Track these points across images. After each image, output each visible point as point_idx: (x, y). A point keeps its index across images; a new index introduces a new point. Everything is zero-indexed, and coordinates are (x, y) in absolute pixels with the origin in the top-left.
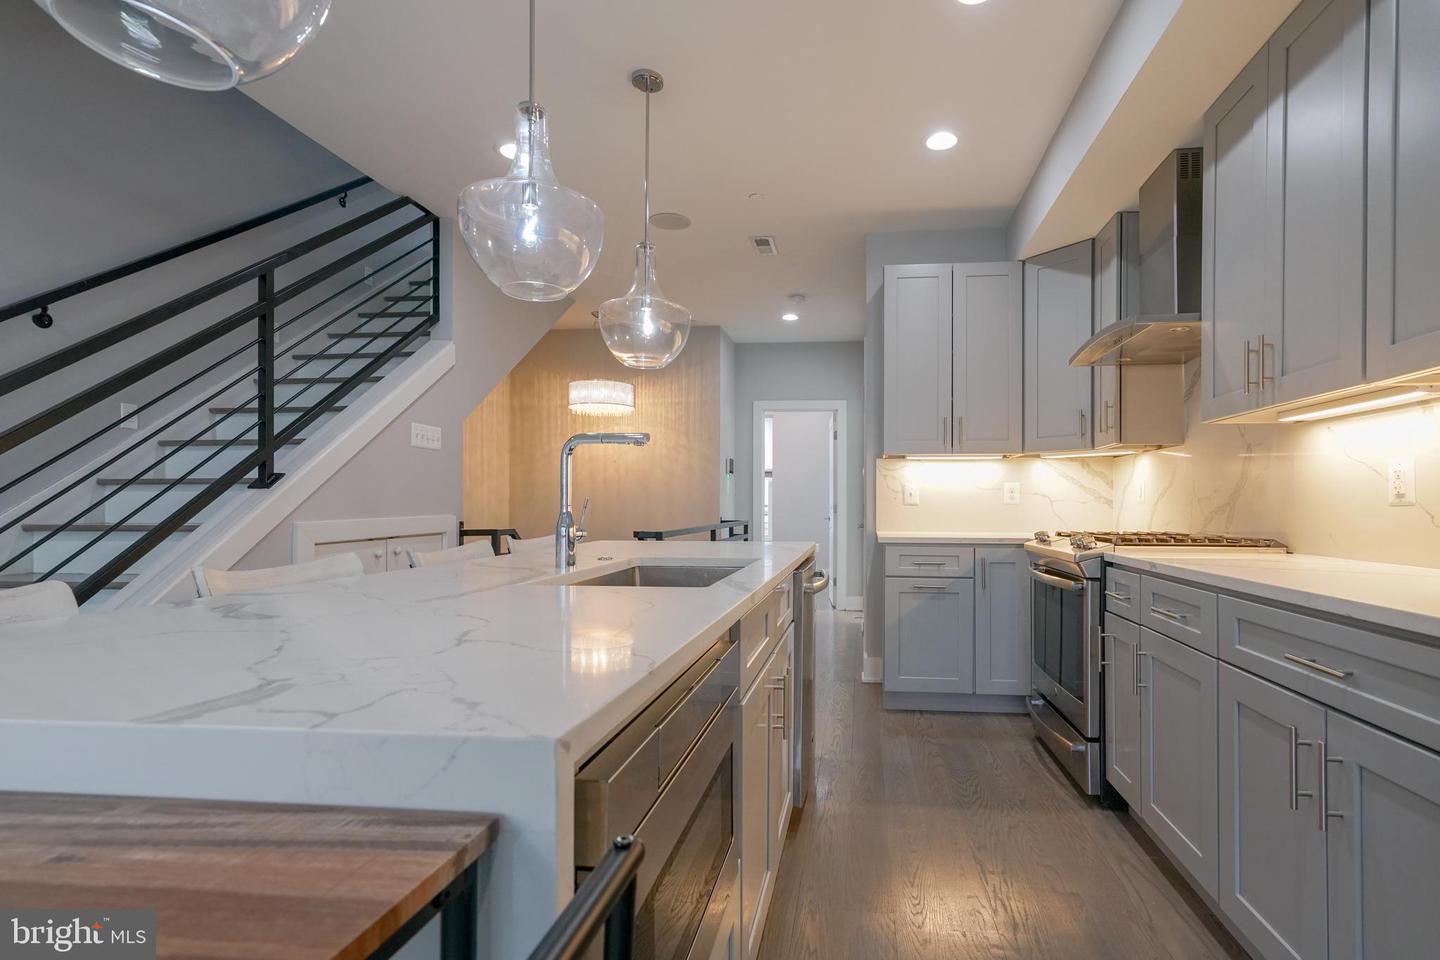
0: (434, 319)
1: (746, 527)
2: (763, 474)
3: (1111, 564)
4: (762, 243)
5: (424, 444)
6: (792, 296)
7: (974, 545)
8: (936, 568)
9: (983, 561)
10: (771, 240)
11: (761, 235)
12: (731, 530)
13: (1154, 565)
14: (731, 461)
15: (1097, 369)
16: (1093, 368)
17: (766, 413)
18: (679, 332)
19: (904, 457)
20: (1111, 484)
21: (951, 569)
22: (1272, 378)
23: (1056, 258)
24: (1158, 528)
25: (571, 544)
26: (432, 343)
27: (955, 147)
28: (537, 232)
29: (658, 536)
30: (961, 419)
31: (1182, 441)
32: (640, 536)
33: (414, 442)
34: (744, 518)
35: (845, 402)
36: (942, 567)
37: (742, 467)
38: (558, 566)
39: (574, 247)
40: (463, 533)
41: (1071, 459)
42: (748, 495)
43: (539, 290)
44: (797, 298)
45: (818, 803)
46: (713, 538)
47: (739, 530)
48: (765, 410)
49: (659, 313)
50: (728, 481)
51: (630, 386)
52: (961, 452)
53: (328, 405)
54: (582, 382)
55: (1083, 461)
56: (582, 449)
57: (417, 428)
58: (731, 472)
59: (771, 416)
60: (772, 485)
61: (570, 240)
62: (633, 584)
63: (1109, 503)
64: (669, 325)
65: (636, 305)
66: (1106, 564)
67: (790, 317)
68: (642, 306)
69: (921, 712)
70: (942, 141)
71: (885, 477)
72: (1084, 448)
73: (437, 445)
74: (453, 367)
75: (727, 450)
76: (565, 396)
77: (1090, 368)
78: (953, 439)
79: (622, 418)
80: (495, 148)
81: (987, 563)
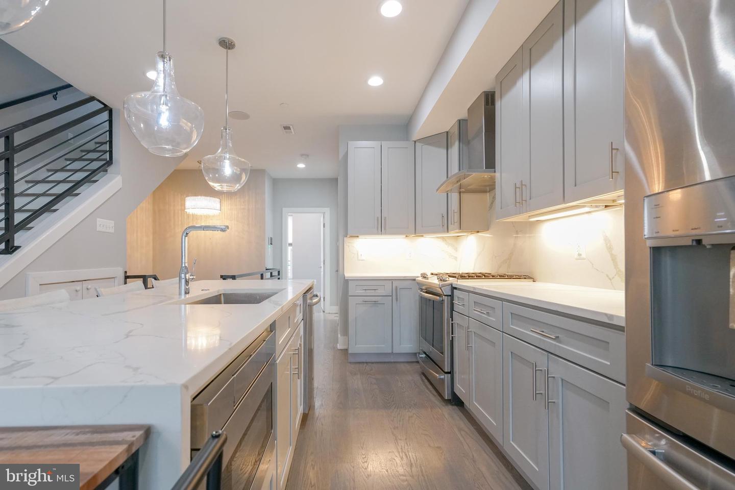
0: (110, 162)
1: (279, 272)
2: (288, 245)
3: (456, 288)
4: (287, 128)
5: (104, 230)
6: (302, 155)
7: (392, 280)
8: (373, 291)
9: (396, 287)
10: (291, 127)
11: (286, 124)
12: (271, 273)
13: (474, 288)
14: (271, 239)
15: (449, 194)
16: (447, 194)
17: (289, 214)
18: (244, 173)
19: (358, 237)
20: (456, 249)
21: (381, 292)
22: (526, 201)
23: (429, 140)
24: (477, 271)
25: (187, 282)
26: (108, 176)
27: (382, 85)
28: (168, 121)
29: (234, 277)
30: (385, 218)
31: (488, 230)
32: (224, 278)
33: (99, 229)
34: (278, 268)
35: (329, 208)
36: (376, 291)
37: (277, 241)
38: (180, 294)
39: (188, 129)
40: (127, 277)
41: (437, 237)
42: (280, 255)
43: (169, 150)
44: (305, 156)
45: (316, 411)
46: (262, 278)
47: (275, 273)
48: (288, 213)
49: (234, 163)
50: (269, 249)
51: (218, 200)
52: (386, 234)
53: (48, 208)
54: (193, 198)
55: (443, 238)
56: (193, 233)
57: (99, 221)
58: (271, 244)
59: (292, 216)
60: (293, 251)
61: (186, 125)
62: (220, 303)
63: (456, 258)
64: (239, 169)
65: (221, 159)
66: (454, 288)
67: (301, 166)
68: (225, 159)
69: (367, 363)
70: (376, 81)
71: (349, 246)
72: (443, 232)
73: (112, 231)
74: (121, 189)
75: (269, 233)
76: (184, 205)
77: (446, 194)
78: (381, 227)
79: (214, 216)
80: (144, 74)
81: (398, 289)
